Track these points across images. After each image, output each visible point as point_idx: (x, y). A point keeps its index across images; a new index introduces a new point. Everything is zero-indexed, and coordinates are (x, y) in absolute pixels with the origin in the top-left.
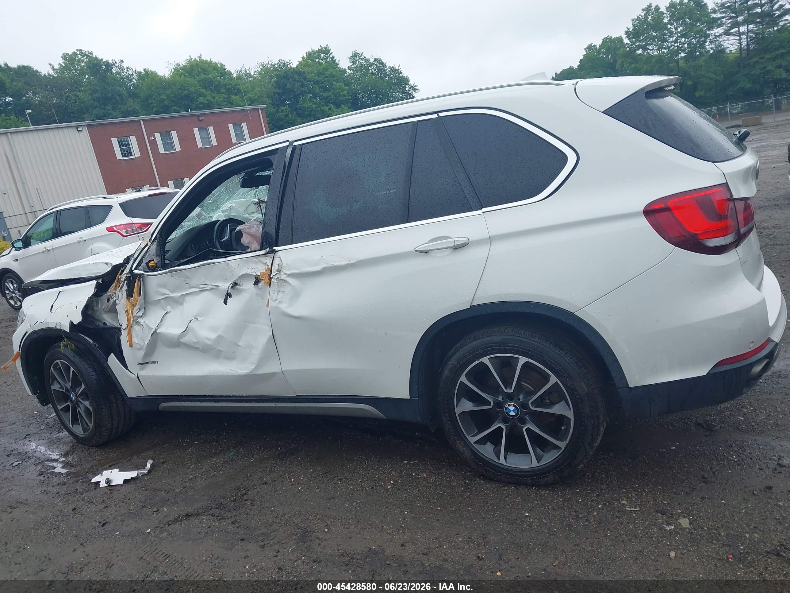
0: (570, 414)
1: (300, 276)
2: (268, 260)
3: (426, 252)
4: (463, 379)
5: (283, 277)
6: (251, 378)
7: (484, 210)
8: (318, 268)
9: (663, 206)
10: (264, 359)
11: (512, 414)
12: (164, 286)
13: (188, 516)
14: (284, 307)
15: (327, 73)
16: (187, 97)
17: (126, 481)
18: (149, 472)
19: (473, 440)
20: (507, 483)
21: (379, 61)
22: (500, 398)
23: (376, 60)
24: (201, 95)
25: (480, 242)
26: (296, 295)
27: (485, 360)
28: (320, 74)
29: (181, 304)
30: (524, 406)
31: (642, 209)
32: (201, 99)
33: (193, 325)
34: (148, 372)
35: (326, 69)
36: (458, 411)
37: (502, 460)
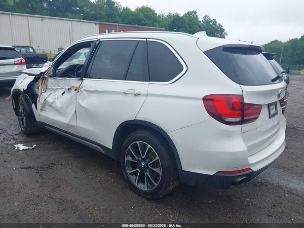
0: (160, 174)
1: (88, 91)
2: (80, 82)
3: (126, 94)
4: (130, 147)
5: (82, 90)
6: (67, 125)
7: (150, 82)
8: (92, 90)
9: (211, 98)
10: (72, 119)
11: (143, 166)
12: (52, 84)
13: (29, 168)
14: (80, 101)
15: (193, 21)
16: (138, 20)
17: (23, 149)
18: (33, 149)
19: (129, 172)
20: (136, 193)
21: (215, 20)
22: (140, 159)
23: (213, 19)
24: (143, 20)
25: (144, 95)
26: (85, 98)
27: (138, 142)
28: (190, 21)
29: (56, 92)
30: (147, 165)
31: (202, 97)
32: (143, 22)
33: (56, 100)
34: (42, 113)
35: (193, 19)
36: (126, 159)
37: (136, 184)
